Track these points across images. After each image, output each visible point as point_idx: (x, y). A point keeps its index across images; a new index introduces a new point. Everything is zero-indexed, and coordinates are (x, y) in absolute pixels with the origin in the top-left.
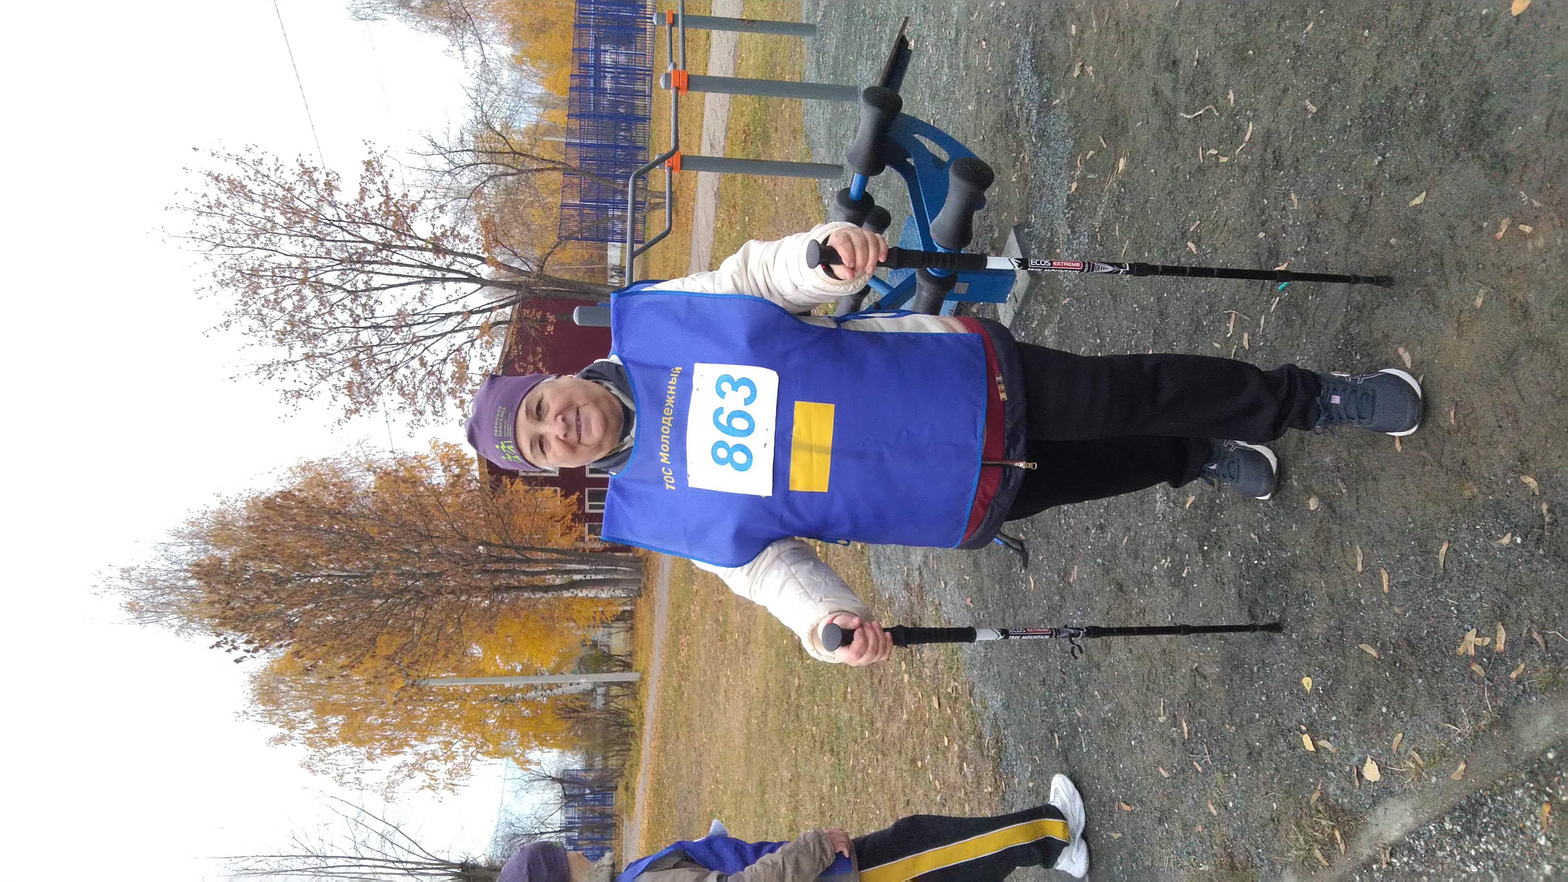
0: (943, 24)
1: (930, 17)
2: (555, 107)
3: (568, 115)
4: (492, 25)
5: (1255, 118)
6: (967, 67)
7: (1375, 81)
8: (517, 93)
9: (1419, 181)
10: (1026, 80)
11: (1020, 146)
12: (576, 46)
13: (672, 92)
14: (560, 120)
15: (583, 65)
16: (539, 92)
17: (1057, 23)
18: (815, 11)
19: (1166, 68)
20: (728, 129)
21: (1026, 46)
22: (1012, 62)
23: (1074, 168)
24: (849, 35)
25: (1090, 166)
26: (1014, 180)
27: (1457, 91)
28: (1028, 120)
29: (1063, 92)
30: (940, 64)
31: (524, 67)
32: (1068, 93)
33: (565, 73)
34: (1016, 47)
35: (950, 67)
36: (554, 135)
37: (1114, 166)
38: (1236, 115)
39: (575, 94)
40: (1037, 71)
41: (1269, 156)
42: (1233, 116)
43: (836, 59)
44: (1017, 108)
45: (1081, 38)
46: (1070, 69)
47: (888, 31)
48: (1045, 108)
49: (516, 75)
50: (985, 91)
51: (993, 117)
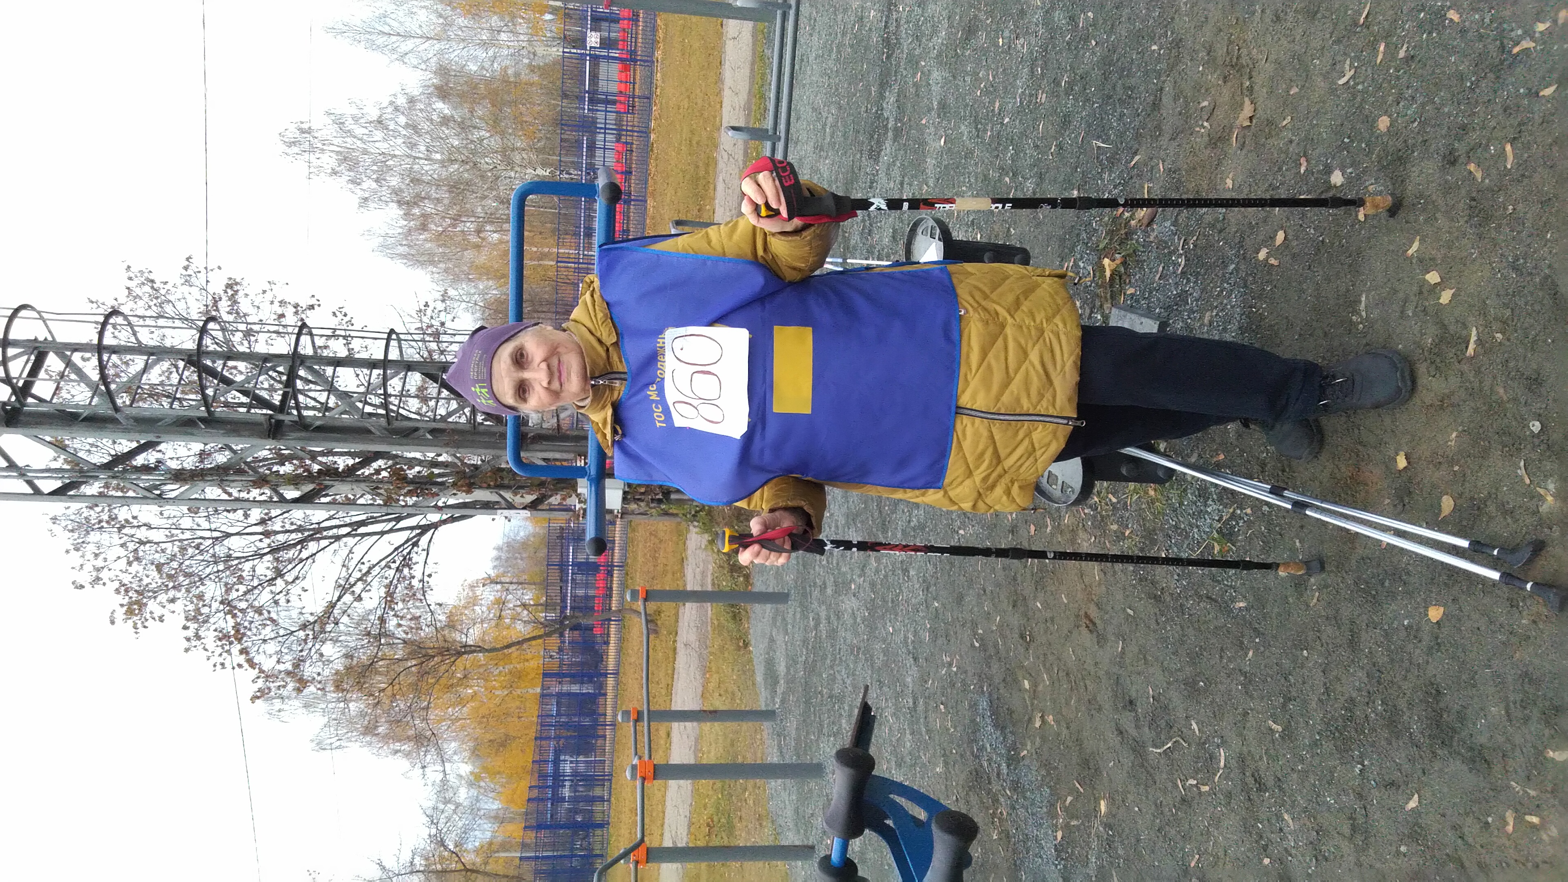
0: (898, 695)
1: (885, 689)
2: (511, 820)
3: (525, 827)
4: (453, 744)
5: (1224, 743)
6: (928, 731)
7: (1329, 695)
8: (474, 810)
9: (1407, 784)
10: (989, 736)
11: (996, 801)
12: (537, 758)
13: (638, 783)
14: (515, 834)
15: (543, 776)
16: (495, 807)
17: (1009, 679)
18: (773, 698)
19: (1124, 707)
20: (691, 824)
21: (984, 704)
22: (973, 721)
23: (1055, 816)
24: (809, 717)
25: (1070, 813)
26: (995, 837)
27: (1408, 695)
28: (998, 774)
29: (1029, 744)
30: (902, 732)
31: (482, 784)
32: (1033, 743)
33: (523, 786)
34: (974, 706)
35: (912, 733)
36: (507, 851)
37: (1096, 810)
38: (1204, 743)
39: (533, 806)
40: (999, 726)
41: (1250, 780)
42: (1201, 744)
43: (798, 740)
44: (985, 764)
45: (1035, 691)
46: (1030, 720)
47: (846, 708)
48: (1013, 760)
49: (474, 792)
50: (951, 753)
51: (963, 776)
